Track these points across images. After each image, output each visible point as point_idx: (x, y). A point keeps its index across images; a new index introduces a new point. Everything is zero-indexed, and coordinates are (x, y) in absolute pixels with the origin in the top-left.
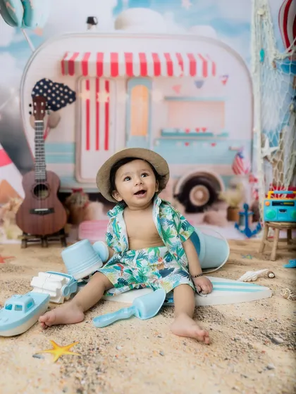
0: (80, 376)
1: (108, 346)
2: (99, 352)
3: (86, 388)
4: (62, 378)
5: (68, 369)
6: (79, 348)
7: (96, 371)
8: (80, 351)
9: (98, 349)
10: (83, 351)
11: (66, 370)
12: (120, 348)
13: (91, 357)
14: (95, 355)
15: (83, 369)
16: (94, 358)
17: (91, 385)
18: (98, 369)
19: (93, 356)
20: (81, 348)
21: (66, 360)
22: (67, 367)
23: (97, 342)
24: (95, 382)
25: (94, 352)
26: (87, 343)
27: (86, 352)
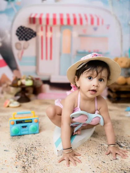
0: (25, 160)
1: (41, 147)
2: (36, 149)
3: (27, 166)
4: (16, 160)
5: (20, 157)
6: (26, 146)
7: (33, 159)
8: (27, 147)
9: (35, 148)
10: (28, 148)
11: (19, 157)
12: (46, 147)
13: (31, 151)
14: (34, 150)
15: (27, 158)
16: (33, 152)
17: (30, 164)
18: (34, 158)
19: (33, 151)
20: (27, 146)
21: (19, 152)
22: (19, 155)
23: (35, 144)
24: (31, 163)
25: (33, 149)
26: (31, 144)
27: (29, 149)
